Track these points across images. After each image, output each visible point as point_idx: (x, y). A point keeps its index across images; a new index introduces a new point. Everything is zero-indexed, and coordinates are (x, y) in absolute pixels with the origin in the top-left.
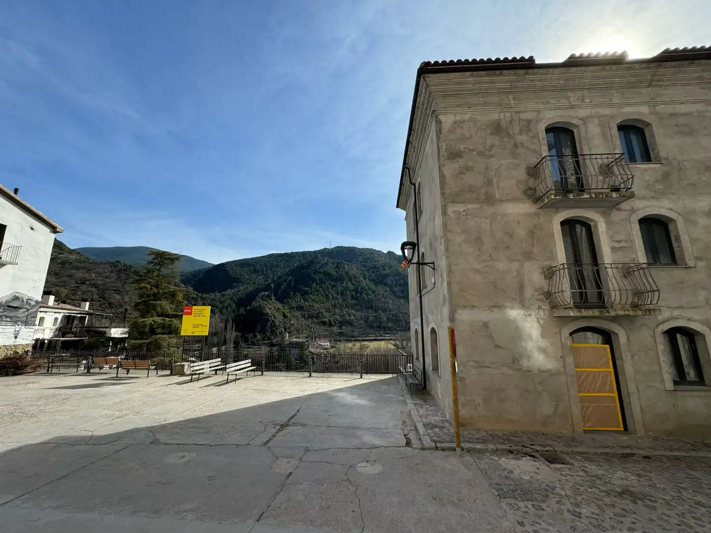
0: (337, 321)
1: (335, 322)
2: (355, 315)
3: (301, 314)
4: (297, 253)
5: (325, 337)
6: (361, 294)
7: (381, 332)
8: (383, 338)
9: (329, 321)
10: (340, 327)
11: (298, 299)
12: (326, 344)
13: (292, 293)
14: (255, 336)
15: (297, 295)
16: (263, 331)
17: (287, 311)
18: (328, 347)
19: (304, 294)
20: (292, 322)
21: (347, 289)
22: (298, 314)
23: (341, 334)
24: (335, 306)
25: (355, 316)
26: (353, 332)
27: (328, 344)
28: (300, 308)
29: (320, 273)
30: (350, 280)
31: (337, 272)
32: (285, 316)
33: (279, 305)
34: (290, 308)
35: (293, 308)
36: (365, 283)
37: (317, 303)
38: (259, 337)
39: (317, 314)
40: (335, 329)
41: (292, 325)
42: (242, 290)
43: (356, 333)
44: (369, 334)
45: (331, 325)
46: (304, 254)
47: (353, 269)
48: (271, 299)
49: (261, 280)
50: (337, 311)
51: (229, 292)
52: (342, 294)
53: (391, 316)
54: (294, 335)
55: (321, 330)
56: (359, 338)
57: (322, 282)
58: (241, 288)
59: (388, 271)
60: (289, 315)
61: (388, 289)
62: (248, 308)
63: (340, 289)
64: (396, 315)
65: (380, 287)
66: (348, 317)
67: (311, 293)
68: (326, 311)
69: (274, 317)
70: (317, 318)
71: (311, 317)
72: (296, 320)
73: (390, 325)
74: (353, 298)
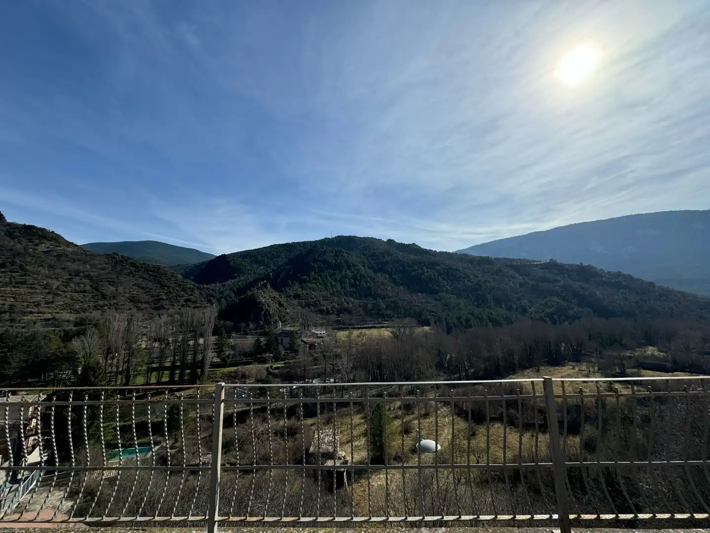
0: (335, 309)
1: (333, 310)
2: (353, 302)
3: (298, 303)
4: (298, 243)
5: (322, 325)
6: (360, 281)
7: (380, 320)
8: (382, 325)
9: (327, 309)
10: (338, 315)
11: (296, 288)
12: (322, 332)
13: (290, 282)
14: (248, 325)
15: (295, 284)
16: (256, 321)
17: (283, 300)
18: (324, 335)
19: (302, 282)
20: (288, 311)
21: (346, 276)
22: (295, 302)
23: (338, 322)
24: (333, 294)
25: (353, 304)
26: (351, 319)
27: (325, 332)
28: (297, 296)
29: (319, 261)
30: (349, 268)
31: (336, 261)
32: (281, 305)
33: (275, 294)
34: (287, 297)
35: (289, 296)
36: (363, 270)
37: (315, 292)
38: (252, 326)
39: (314, 302)
40: (333, 317)
41: (288, 313)
42: (242, 280)
43: (354, 321)
44: (367, 321)
45: (328, 313)
46: (304, 243)
47: (353, 258)
48: (267, 288)
49: (261, 270)
50: (336, 299)
51: (230, 282)
52: (341, 282)
53: (389, 303)
54: (289, 323)
55: (319, 318)
56: (356, 326)
57: (321, 270)
58: (242, 278)
59: (387, 258)
60: (285, 304)
61: (388, 276)
62: (242, 297)
63: (338, 277)
64: (395, 302)
65: (379, 275)
66: (346, 305)
67: (308, 282)
68: (324, 300)
69: (268, 306)
70: (313, 306)
71: (308, 305)
72: (292, 309)
73: (389, 312)
74: (352, 286)
